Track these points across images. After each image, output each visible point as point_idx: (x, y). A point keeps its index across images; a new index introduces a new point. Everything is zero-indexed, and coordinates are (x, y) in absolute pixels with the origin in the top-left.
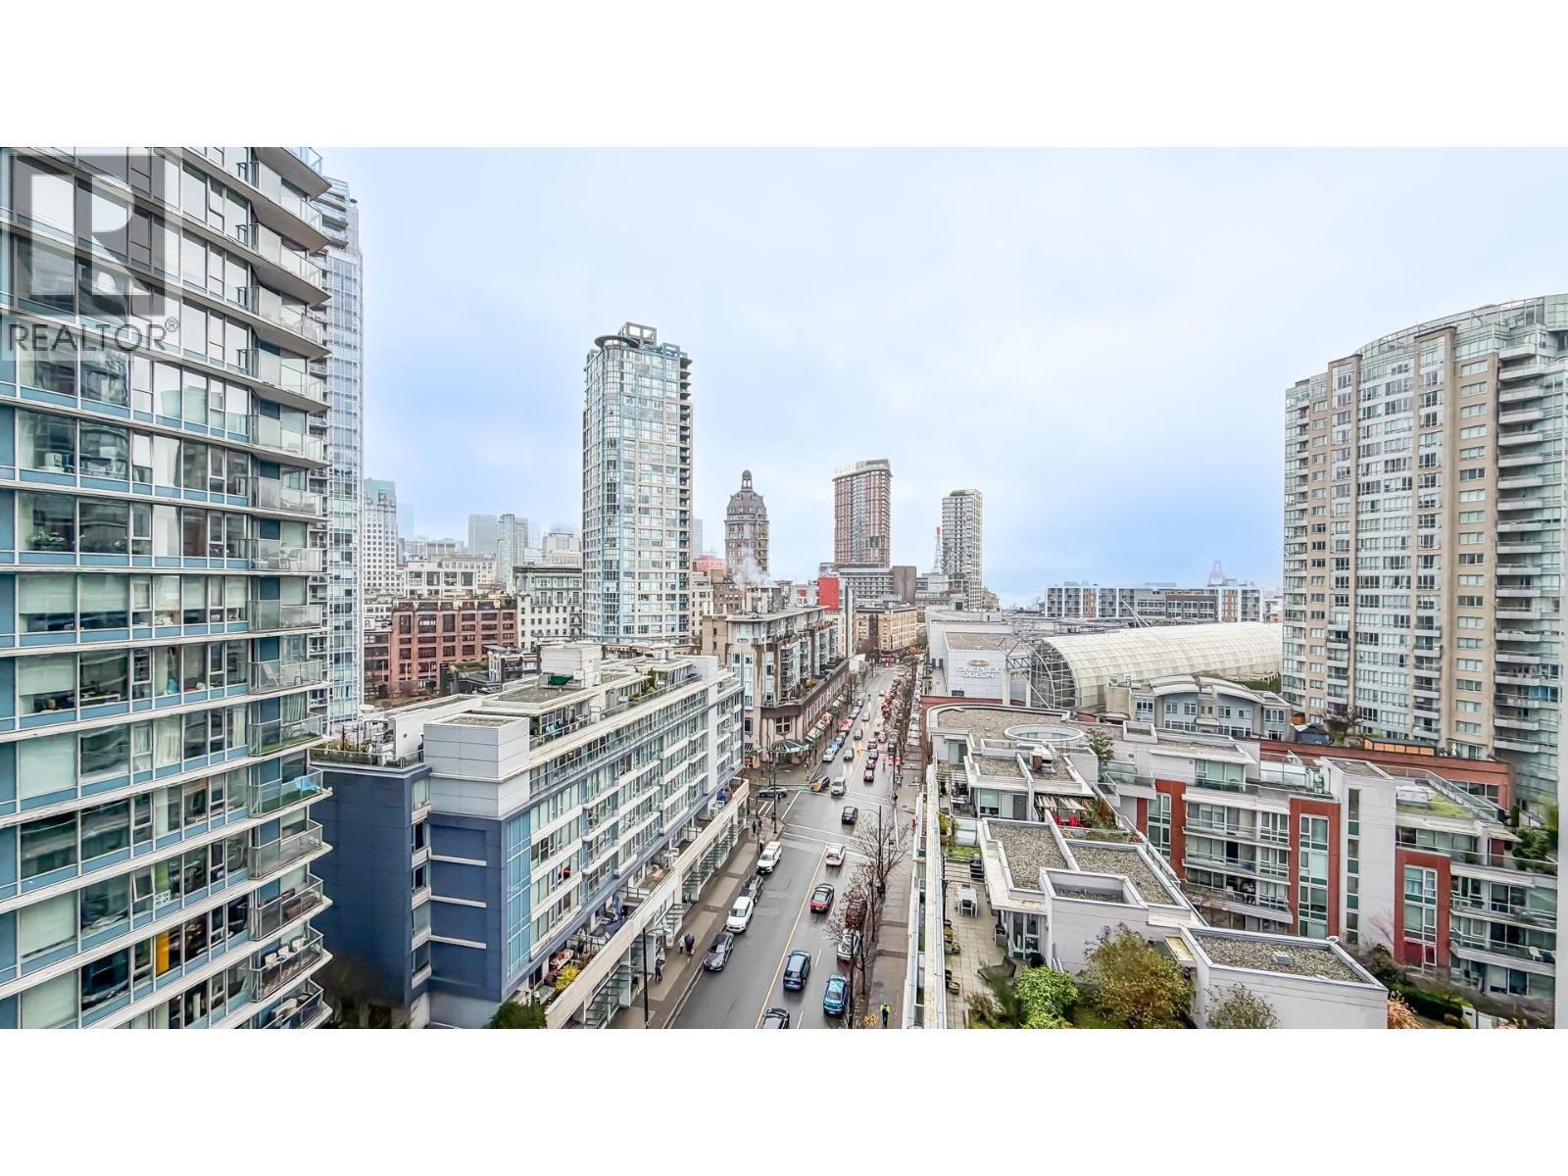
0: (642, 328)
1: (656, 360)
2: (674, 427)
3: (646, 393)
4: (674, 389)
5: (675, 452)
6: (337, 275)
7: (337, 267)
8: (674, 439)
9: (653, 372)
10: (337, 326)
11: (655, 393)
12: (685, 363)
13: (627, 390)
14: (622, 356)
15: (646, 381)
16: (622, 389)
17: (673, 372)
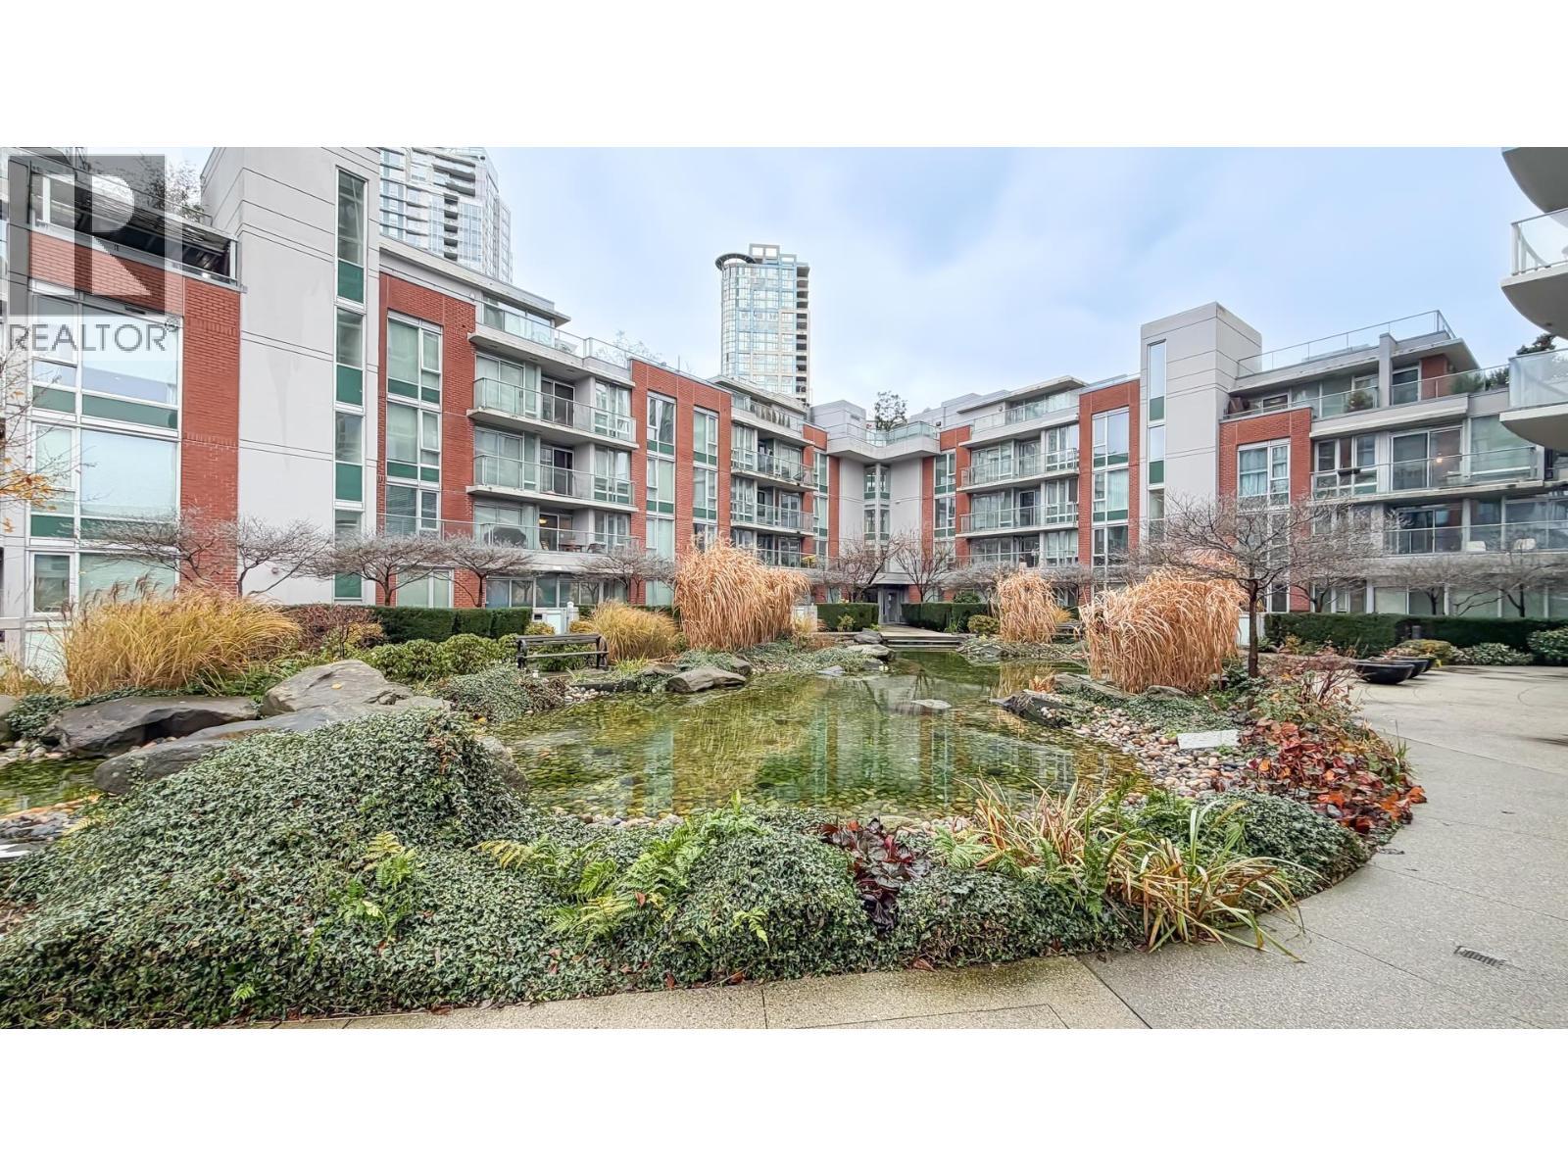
0: (765, 247)
1: (772, 272)
2: (790, 337)
3: (762, 305)
4: (791, 300)
5: (792, 362)
6: (466, 216)
7: (466, 210)
8: (791, 349)
9: (769, 284)
10: (466, 257)
11: (770, 305)
12: (802, 272)
13: (742, 304)
14: (737, 273)
15: (762, 294)
16: (737, 304)
17: (790, 282)
